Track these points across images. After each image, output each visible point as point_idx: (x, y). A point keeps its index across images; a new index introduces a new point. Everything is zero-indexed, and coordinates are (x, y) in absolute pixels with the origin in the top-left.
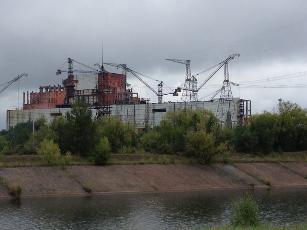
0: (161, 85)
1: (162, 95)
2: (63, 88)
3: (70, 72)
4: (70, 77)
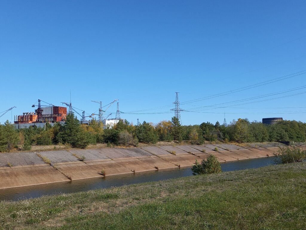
0: (84, 112)
1: (84, 117)
2: (35, 114)
3: (39, 106)
4: (39, 109)
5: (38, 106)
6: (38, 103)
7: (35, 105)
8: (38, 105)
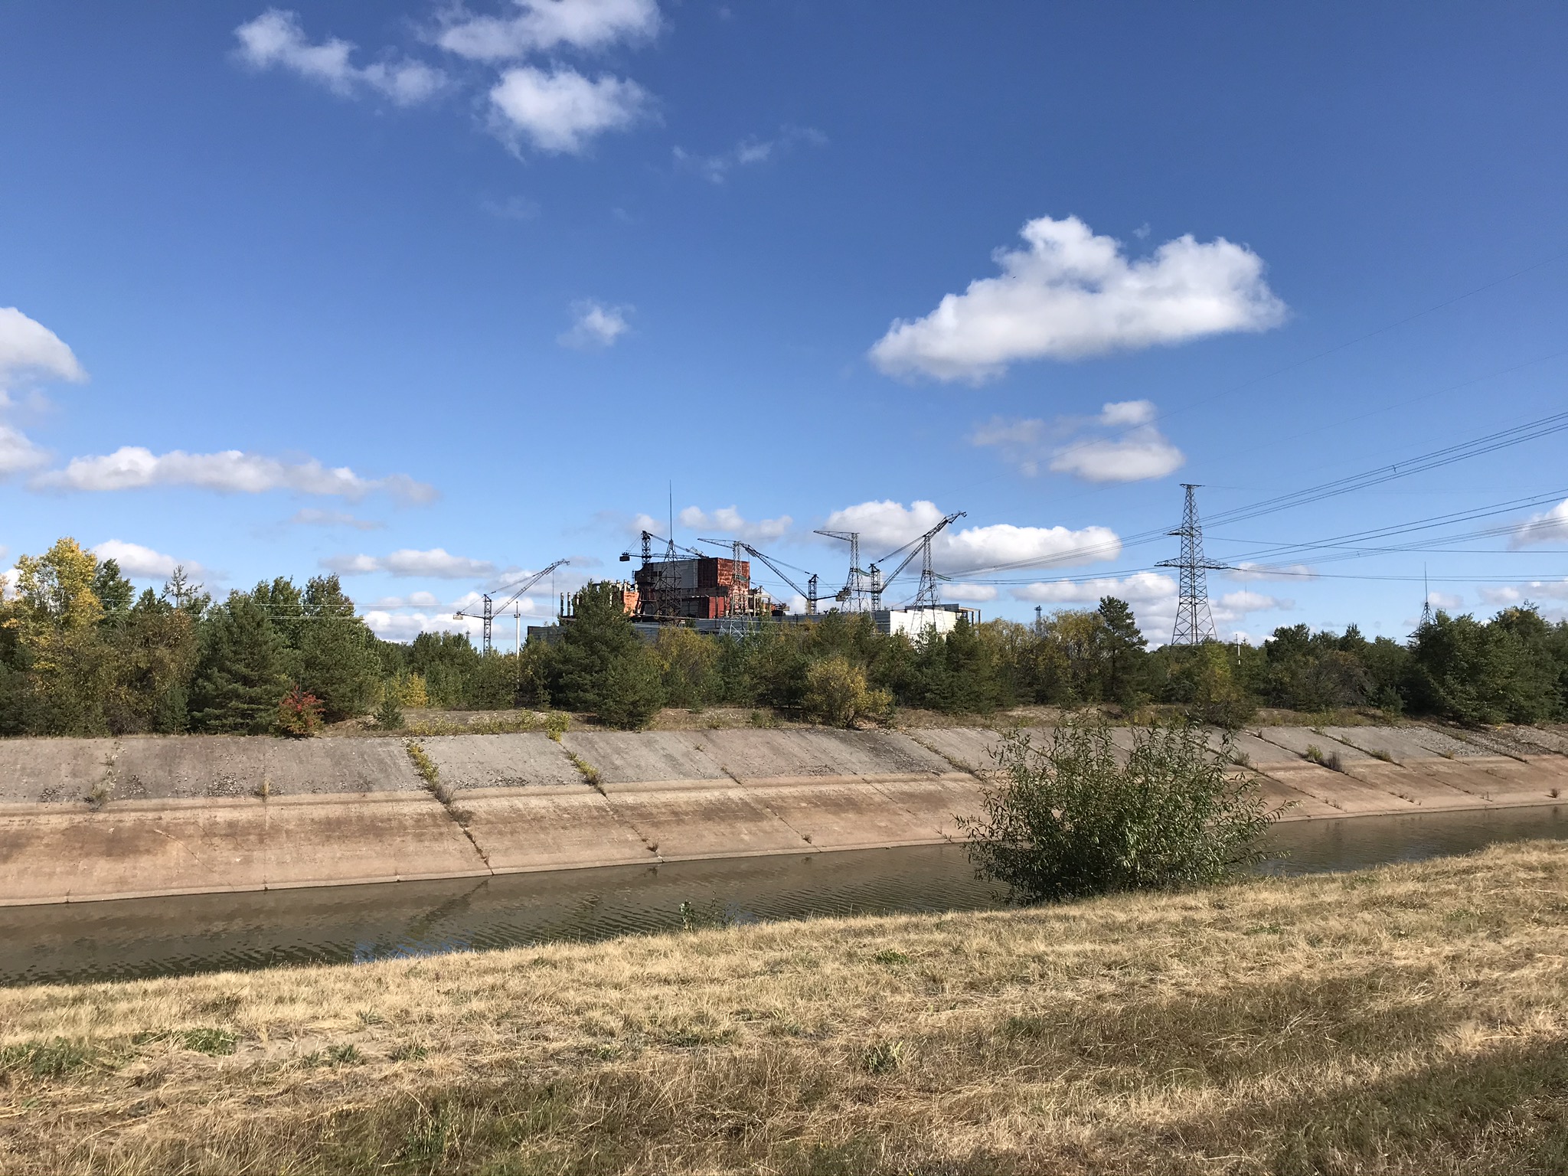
1: (815, 600)
2: (633, 586)
3: (646, 557)
4: (647, 567)
5: (643, 557)
6: (640, 543)
7: (632, 552)
8: (640, 553)
